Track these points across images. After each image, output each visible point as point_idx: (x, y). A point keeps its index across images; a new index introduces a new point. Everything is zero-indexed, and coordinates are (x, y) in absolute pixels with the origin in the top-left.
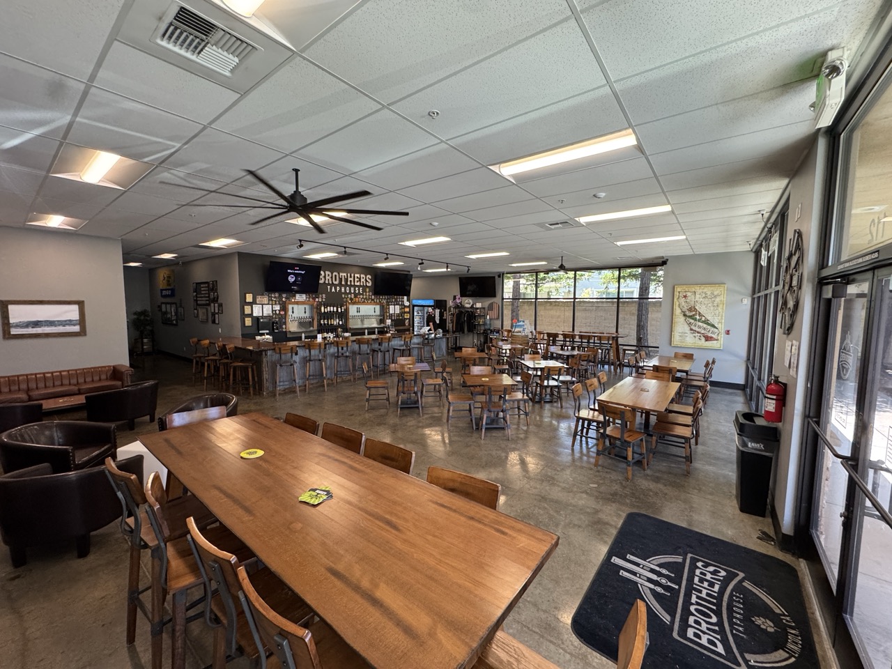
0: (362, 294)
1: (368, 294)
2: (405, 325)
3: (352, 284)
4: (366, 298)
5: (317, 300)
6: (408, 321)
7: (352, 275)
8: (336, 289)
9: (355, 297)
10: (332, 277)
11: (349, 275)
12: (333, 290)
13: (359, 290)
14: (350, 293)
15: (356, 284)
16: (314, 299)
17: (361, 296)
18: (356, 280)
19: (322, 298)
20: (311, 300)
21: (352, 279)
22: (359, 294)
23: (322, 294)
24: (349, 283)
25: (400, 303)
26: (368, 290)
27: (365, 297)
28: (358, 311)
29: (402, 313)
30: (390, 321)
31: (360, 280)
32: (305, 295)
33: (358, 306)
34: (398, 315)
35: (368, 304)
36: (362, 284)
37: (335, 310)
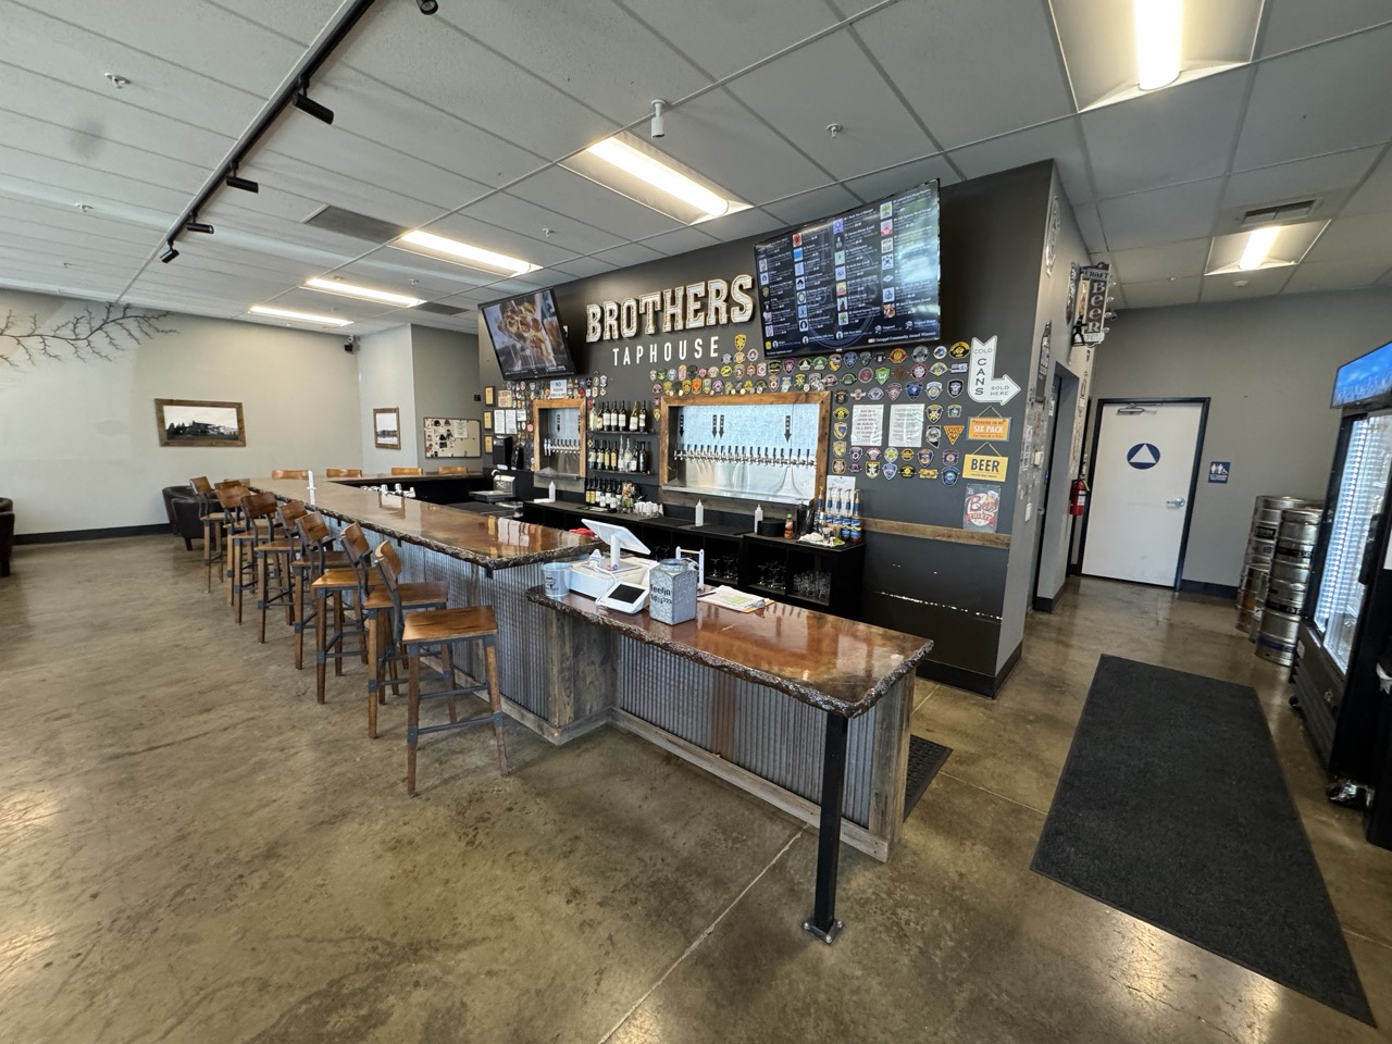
0: (719, 362)
1: (740, 358)
2: (957, 518)
3: (679, 326)
4: (732, 378)
5: (588, 394)
6: (991, 497)
7: (680, 293)
8: (633, 355)
9: (692, 373)
10: (618, 319)
11: (668, 296)
12: (627, 359)
13: (706, 347)
14: (675, 362)
15: (693, 323)
16: (582, 392)
17: (713, 371)
18: (693, 306)
19: (599, 388)
20: (576, 393)
21: (678, 310)
22: (707, 361)
23: (599, 375)
24: (667, 327)
25: (934, 389)
26: (741, 340)
27: (726, 371)
28: (718, 431)
29: (946, 448)
30: (851, 481)
31: (704, 307)
32: (565, 381)
33: (719, 410)
34: (910, 459)
35: (749, 400)
36: (712, 321)
37: (622, 424)
